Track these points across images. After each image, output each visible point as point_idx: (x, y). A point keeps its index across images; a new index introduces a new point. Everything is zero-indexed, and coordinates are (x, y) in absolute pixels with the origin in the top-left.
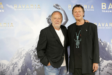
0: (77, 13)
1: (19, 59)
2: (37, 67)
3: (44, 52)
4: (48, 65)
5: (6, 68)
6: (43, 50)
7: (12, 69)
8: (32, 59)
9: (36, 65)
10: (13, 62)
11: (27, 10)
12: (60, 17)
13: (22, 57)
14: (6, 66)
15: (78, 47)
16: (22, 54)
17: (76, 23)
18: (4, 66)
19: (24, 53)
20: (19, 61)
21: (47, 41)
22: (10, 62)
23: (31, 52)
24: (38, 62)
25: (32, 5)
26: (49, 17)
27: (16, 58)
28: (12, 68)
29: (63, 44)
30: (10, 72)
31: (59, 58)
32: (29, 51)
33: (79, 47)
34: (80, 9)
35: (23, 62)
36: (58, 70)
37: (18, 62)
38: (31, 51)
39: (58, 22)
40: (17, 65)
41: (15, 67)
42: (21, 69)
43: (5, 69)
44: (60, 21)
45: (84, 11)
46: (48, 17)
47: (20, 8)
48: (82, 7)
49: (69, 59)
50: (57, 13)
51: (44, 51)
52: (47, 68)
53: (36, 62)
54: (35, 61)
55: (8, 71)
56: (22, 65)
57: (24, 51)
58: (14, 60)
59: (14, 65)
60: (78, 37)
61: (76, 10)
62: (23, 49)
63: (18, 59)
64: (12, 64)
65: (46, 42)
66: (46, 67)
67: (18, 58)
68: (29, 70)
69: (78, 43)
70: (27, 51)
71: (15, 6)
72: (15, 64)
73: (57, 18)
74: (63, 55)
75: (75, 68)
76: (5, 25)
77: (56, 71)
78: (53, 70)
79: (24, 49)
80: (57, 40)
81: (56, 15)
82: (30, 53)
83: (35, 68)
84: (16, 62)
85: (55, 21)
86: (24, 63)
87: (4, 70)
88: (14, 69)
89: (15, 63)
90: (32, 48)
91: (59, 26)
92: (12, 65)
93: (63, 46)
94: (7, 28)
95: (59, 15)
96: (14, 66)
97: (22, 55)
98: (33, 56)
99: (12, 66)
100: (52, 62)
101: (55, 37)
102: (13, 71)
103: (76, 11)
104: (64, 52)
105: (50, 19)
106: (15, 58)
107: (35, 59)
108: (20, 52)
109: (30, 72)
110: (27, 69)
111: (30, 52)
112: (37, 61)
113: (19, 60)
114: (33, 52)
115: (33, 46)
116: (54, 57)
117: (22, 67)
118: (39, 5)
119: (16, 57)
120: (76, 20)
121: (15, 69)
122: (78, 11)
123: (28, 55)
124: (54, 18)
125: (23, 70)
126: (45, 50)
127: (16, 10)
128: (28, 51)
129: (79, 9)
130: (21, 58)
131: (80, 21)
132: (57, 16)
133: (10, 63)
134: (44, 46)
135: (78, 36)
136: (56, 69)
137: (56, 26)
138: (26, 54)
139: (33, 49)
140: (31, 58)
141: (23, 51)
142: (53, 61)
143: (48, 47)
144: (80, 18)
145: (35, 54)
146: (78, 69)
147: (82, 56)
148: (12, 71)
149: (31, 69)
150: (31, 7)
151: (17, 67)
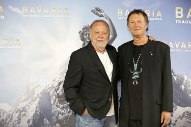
0: (135, 24)
1: (30, 101)
2: (60, 116)
3: (77, 91)
4: (84, 114)
5: (7, 118)
6: (74, 87)
7: (17, 119)
8: (52, 102)
9: (59, 113)
10: (19, 107)
11: (45, 16)
12: (105, 31)
13: (34, 99)
14: (6, 114)
15: (135, 83)
16: (34, 94)
17: (133, 40)
18: (3, 114)
19: (38, 92)
20: (29, 106)
21: (82, 71)
22: (13, 107)
23: (52, 90)
24: (62, 108)
25: (53, 9)
26: (83, 29)
27: (24, 100)
28: (18, 117)
29: (110, 78)
30: (13, 124)
31: (104, 102)
32: (48, 87)
33: (137, 83)
34: (141, 17)
35: (36, 108)
36: (101, 122)
37: (27, 107)
38: (51, 87)
39: (102, 39)
40: (25, 112)
41: (23, 116)
42: (33, 119)
43: (5, 118)
44: (105, 36)
45: (147, 21)
46: (81, 30)
47: (32, 13)
48: (145, 15)
49: (119, 103)
50: (101, 23)
51: (77, 89)
52: (81, 119)
53: (59, 107)
54: (57, 106)
55: (9, 123)
56: (34, 112)
57: (39, 88)
58: (20, 104)
59: (21, 112)
60: (136, 65)
61: (132, 18)
62: (36, 84)
63: (27, 103)
64: (18, 111)
65: (81, 73)
66: (79, 116)
67: (28, 99)
68: (46, 121)
69: (135, 76)
70: (44, 88)
71: (24, 10)
72: (23, 111)
73: (101, 33)
74: (110, 97)
75: (129, 120)
76: (6, 42)
77: (97, 123)
78: (92, 122)
79: (38, 85)
80: (100, 71)
81: (98, 27)
82: (49, 92)
83: (57, 117)
84: (23, 107)
85: (97, 36)
86: (37, 110)
87: (3, 120)
88: (20, 120)
89: (21, 109)
90: (53, 83)
91: (104, 45)
92: (17, 113)
93: (111, 81)
94: (9, 47)
95: (104, 27)
96: (20, 114)
97: (35, 96)
98: (54, 97)
99: (17, 115)
100: (92, 108)
101: (96, 66)
102: (19, 123)
103: (134, 20)
104: (112, 92)
105: (85, 33)
106: (22, 100)
107: (57, 102)
108: (31, 90)
109: (49, 125)
110: (43, 120)
111: (49, 90)
112: (61, 106)
113: (30, 103)
114: (54, 89)
115: (54, 81)
116: (94, 100)
117: (34, 117)
118: (66, 9)
119: (24, 98)
120: (134, 35)
121: (22, 119)
122: (136, 20)
123: (46, 95)
124: (95, 32)
125: (37, 122)
126: (78, 87)
127: (25, 16)
128: (46, 88)
129: (138, 18)
130: (33, 101)
131: (139, 38)
132: (100, 28)
133: (14, 109)
134: (77, 81)
135: (136, 63)
136: (98, 120)
137: (99, 46)
138: (41, 93)
139: (54, 85)
140: (50, 100)
141: (37, 87)
142: (92, 106)
143: (83, 82)
144: (139, 32)
145: (58, 94)
146: (135, 121)
147: (142, 99)
148: (16, 122)
149: (50, 120)
150: (52, 11)
151: (26, 115)
